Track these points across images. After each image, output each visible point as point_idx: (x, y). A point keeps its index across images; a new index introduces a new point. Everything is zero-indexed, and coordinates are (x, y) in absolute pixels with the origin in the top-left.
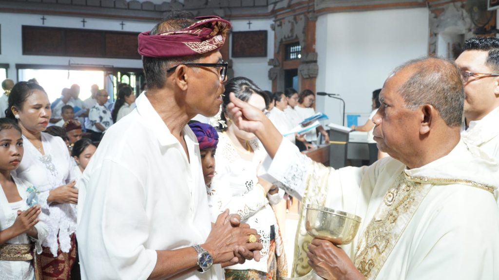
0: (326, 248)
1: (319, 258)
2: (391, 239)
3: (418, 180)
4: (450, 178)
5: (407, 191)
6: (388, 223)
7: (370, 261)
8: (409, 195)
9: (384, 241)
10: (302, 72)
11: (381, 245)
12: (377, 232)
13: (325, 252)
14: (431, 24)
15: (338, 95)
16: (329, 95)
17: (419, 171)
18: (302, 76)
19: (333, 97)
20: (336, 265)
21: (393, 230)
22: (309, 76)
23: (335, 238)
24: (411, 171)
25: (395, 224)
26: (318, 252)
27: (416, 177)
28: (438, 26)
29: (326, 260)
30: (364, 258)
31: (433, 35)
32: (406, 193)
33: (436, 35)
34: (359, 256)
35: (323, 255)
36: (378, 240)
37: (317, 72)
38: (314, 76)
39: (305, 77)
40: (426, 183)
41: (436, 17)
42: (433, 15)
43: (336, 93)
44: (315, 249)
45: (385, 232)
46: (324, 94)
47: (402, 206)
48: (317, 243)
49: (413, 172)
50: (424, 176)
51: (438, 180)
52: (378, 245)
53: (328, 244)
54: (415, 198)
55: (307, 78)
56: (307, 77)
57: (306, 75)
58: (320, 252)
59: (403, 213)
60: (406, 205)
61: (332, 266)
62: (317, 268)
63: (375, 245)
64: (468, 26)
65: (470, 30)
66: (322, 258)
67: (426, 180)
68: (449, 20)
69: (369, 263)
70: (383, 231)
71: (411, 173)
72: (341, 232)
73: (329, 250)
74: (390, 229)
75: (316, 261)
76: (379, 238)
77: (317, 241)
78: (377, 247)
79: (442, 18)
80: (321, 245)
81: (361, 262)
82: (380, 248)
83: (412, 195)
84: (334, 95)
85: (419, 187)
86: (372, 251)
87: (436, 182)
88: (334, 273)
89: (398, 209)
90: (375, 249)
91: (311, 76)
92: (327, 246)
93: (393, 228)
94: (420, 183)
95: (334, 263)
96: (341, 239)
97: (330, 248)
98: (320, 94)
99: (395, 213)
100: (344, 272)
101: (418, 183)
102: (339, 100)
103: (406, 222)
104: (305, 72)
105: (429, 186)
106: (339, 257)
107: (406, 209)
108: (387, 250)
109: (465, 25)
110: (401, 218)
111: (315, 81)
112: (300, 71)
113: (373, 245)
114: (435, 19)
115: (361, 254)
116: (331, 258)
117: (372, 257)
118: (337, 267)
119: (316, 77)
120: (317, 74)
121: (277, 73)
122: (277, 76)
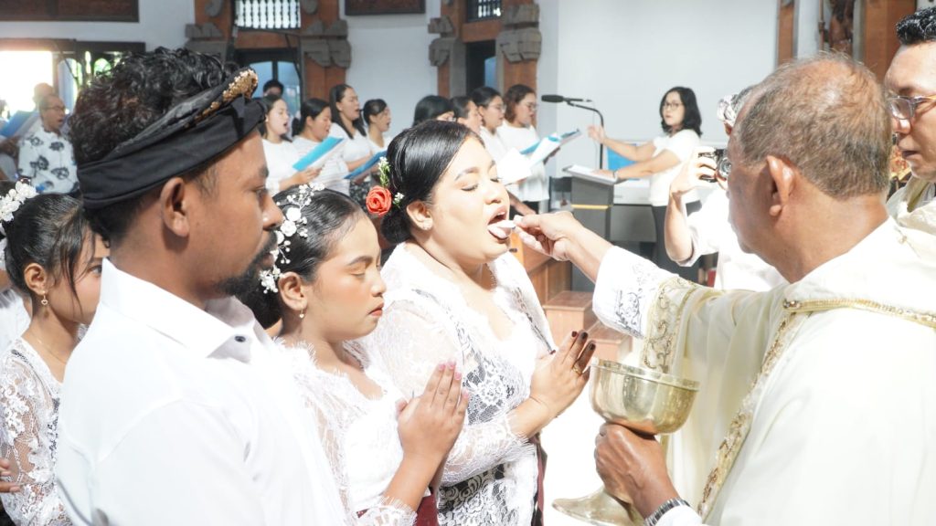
0: (613, 440)
10: (505, 48)
13: (612, 448)
15: (588, 101)
16: (569, 101)
18: (505, 56)
19: (577, 106)
22: (522, 57)
29: (611, 462)
37: (540, 49)
38: (532, 56)
39: (511, 59)
43: (585, 98)
46: (556, 99)
51: (814, 302)
55: (516, 62)
56: (518, 58)
57: (513, 54)
61: (621, 472)
67: (798, 305)
73: (617, 443)
84: (581, 100)
87: (811, 307)
88: (627, 487)
91: (525, 57)
95: (627, 467)
97: (623, 440)
98: (546, 98)
100: (640, 485)
102: (592, 112)
104: (513, 48)
111: (535, 67)
112: (502, 45)
116: (622, 459)
118: (630, 475)
119: (535, 60)
120: (539, 54)
121: (448, 51)
122: (448, 57)
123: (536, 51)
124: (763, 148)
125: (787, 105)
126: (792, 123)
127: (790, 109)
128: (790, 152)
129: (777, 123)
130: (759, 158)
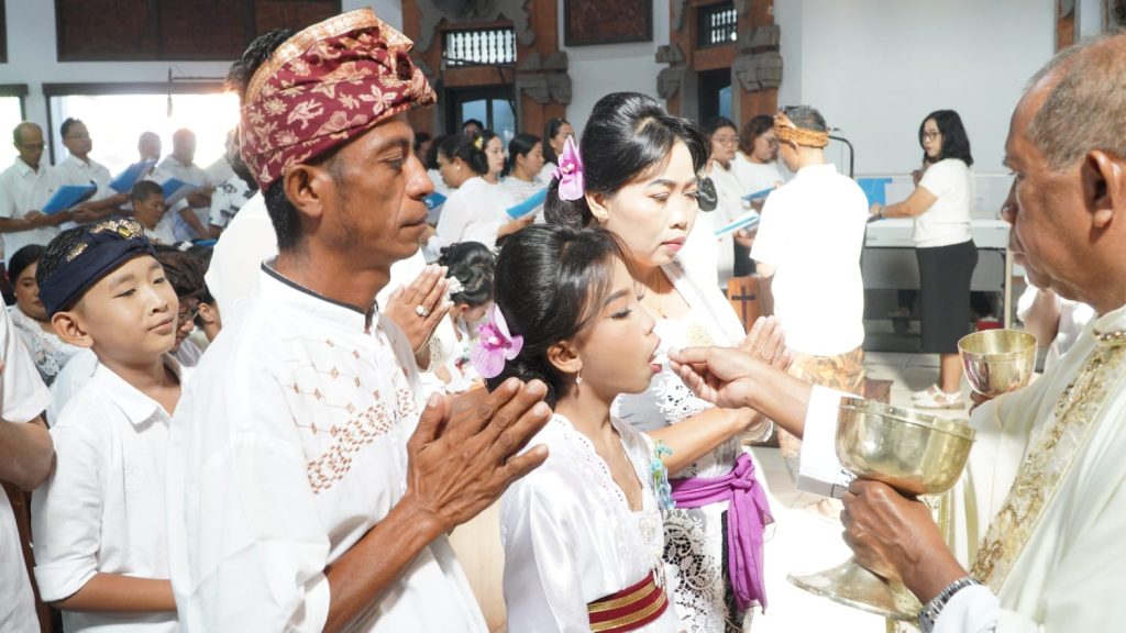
0: (874, 500)
2: (1044, 488)
3: (1113, 341)
7: (996, 546)
8: (1093, 379)
10: (742, 76)
15: (836, 130)
20: (897, 541)
21: (1048, 465)
22: (759, 83)
25: (1054, 450)
29: (872, 528)
30: (985, 541)
32: (1089, 377)
35: (867, 516)
36: (1016, 493)
37: (781, 75)
38: (772, 84)
39: (749, 87)
44: (851, 501)
45: (1032, 471)
47: (1076, 410)
52: (1015, 506)
55: (755, 91)
56: (756, 86)
57: (750, 82)
61: (886, 541)
63: (1010, 507)
69: (993, 549)
74: (1043, 464)
75: (852, 531)
76: (1019, 487)
78: (1012, 510)
80: (864, 491)
81: (979, 553)
82: (1020, 512)
83: (1097, 378)
85: (1114, 356)
86: (1002, 521)
89: (1068, 416)
90: (1009, 515)
91: (764, 84)
92: (878, 496)
93: (1049, 460)
95: (894, 534)
97: (886, 500)
99: (1061, 427)
100: (913, 558)
101: (1115, 347)
102: (840, 142)
104: (751, 75)
108: (1031, 515)
110: (1068, 435)
111: (775, 96)
112: (737, 73)
113: (1006, 505)
117: (1001, 535)
118: (898, 545)
119: (776, 88)
120: (780, 81)
121: (679, 82)
122: (678, 89)
123: (777, 77)
124: (1077, 144)
125: (1106, 87)
126: (1116, 108)
127: (1111, 91)
128: (1117, 145)
129: (1094, 110)
130: (1072, 158)
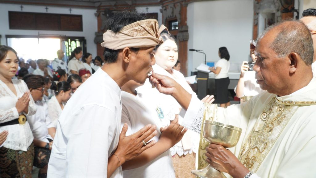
0: (220, 151)
1: (215, 158)
2: (269, 143)
3: (288, 104)
4: (311, 101)
5: (280, 111)
6: (265, 133)
7: (253, 158)
8: (281, 113)
9: (263, 144)
11: (261, 147)
12: (256, 138)
13: (219, 153)
14: (255, 7)
15: (202, 51)
16: (197, 51)
17: (288, 97)
20: (228, 162)
21: (270, 137)
22: (184, 39)
23: (225, 143)
24: (282, 98)
25: (271, 133)
26: (215, 153)
27: (286, 102)
28: (259, 9)
29: (220, 158)
30: (247, 156)
31: (256, 14)
32: (279, 112)
33: (258, 14)
34: (245, 154)
35: (219, 156)
36: (258, 143)
37: (188, 38)
39: (181, 40)
40: (294, 105)
41: (258, 3)
42: (256, 2)
43: (201, 49)
44: (212, 151)
45: (263, 138)
46: (193, 50)
47: (276, 121)
48: (213, 147)
49: (283, 98)
50: (293, 100)
51: (303, 102)
52: (258, 147)
53: (221, 147)
54: (286, 115)
55: (182, 41)
56: (183, 40)
57: (181, 39)
58: (216, 153)
59: (277, 125)
60: (279, 120)
61: (225, 162)
62: (214, 164)
63: (256, 147)
64: (277, 8)
65: (278, 10)
66: (217, 157)
67: (294, 103)
68: (266, 5)
69: (252, 159)
70: (261, 138)
71: (281, 99)
72: (230, 139)
73: (222, 151)
74: (267, 136)
75: (213, 160)
76: (259, 142)
77: (213, 145)
78: (257, 148)
79: (262, 4)
80: (217, 148)
81: (246, 159)
82: (260, 149)
83: (283, 113)
84: (200, 50)
85: (289, 108)
86: (254, 151)
87: (302, 104)
88: (226, 167)
89: (273, 123)
90: (256, 149)
91: (185, 39)
92: (221, 149)
93: (270, 135)
94: (289, 106)
95: (226, 160)
96: (229, 144)
97: (223, 150)
98: (190, 50)
99: (270, 126)
100: (234, 167)
101: (288, 105)
102: (203, 54)
103: (279, 132)
104: (181, 37)
105: (296, 107)
106: (229, 157)
107: (279, 123)
108: (266, 151)
109: (275, 7)
110: (276, 129)
111: (187, 42)
113: (255, 147)
114: (257, 5)
115: (246, 153)
116: (224, 157)
117: (254, 155)
118: (228, 163)
130: (285, 54)
